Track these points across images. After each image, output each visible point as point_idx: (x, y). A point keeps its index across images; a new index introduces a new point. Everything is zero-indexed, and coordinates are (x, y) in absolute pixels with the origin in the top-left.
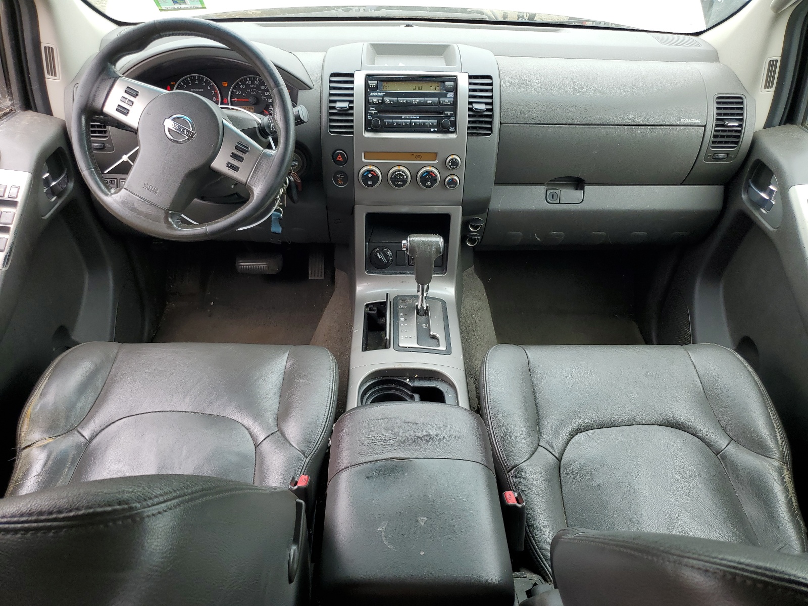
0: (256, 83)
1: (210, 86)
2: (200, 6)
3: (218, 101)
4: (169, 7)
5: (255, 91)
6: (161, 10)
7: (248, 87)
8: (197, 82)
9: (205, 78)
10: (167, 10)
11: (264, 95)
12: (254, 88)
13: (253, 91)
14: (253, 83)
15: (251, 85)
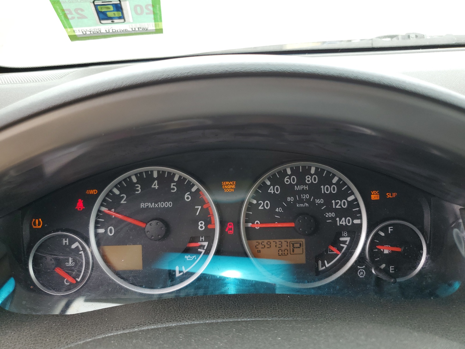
0: (308, 179)
1: (192, 194)
2: (151, 26)
3: (214, 230)
4: (88, 29)
5: (308, 201)
6: (73, 38)
7: (288, 190)
8: (155, 185)
9: (178, 174)
10: (85, 37)
11: (330, 209)
12: (303, 192)
13: (301, 201)
14: (301, 181)
15: (297, 184)
